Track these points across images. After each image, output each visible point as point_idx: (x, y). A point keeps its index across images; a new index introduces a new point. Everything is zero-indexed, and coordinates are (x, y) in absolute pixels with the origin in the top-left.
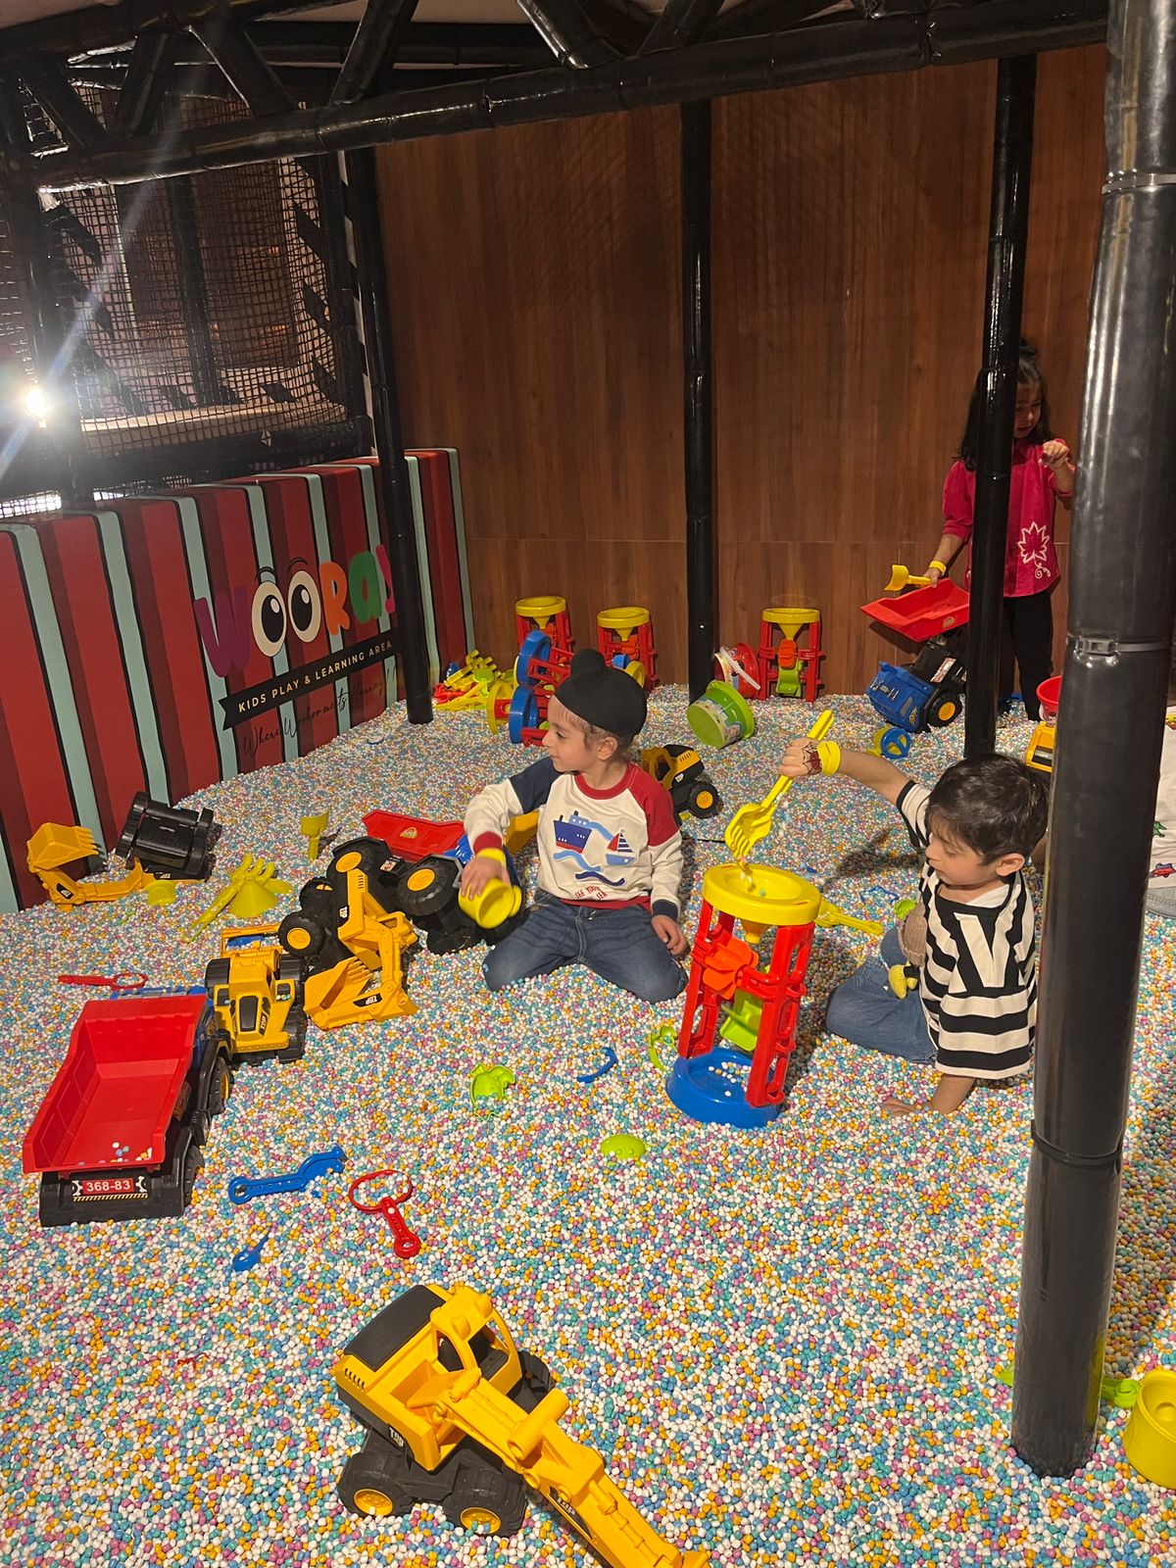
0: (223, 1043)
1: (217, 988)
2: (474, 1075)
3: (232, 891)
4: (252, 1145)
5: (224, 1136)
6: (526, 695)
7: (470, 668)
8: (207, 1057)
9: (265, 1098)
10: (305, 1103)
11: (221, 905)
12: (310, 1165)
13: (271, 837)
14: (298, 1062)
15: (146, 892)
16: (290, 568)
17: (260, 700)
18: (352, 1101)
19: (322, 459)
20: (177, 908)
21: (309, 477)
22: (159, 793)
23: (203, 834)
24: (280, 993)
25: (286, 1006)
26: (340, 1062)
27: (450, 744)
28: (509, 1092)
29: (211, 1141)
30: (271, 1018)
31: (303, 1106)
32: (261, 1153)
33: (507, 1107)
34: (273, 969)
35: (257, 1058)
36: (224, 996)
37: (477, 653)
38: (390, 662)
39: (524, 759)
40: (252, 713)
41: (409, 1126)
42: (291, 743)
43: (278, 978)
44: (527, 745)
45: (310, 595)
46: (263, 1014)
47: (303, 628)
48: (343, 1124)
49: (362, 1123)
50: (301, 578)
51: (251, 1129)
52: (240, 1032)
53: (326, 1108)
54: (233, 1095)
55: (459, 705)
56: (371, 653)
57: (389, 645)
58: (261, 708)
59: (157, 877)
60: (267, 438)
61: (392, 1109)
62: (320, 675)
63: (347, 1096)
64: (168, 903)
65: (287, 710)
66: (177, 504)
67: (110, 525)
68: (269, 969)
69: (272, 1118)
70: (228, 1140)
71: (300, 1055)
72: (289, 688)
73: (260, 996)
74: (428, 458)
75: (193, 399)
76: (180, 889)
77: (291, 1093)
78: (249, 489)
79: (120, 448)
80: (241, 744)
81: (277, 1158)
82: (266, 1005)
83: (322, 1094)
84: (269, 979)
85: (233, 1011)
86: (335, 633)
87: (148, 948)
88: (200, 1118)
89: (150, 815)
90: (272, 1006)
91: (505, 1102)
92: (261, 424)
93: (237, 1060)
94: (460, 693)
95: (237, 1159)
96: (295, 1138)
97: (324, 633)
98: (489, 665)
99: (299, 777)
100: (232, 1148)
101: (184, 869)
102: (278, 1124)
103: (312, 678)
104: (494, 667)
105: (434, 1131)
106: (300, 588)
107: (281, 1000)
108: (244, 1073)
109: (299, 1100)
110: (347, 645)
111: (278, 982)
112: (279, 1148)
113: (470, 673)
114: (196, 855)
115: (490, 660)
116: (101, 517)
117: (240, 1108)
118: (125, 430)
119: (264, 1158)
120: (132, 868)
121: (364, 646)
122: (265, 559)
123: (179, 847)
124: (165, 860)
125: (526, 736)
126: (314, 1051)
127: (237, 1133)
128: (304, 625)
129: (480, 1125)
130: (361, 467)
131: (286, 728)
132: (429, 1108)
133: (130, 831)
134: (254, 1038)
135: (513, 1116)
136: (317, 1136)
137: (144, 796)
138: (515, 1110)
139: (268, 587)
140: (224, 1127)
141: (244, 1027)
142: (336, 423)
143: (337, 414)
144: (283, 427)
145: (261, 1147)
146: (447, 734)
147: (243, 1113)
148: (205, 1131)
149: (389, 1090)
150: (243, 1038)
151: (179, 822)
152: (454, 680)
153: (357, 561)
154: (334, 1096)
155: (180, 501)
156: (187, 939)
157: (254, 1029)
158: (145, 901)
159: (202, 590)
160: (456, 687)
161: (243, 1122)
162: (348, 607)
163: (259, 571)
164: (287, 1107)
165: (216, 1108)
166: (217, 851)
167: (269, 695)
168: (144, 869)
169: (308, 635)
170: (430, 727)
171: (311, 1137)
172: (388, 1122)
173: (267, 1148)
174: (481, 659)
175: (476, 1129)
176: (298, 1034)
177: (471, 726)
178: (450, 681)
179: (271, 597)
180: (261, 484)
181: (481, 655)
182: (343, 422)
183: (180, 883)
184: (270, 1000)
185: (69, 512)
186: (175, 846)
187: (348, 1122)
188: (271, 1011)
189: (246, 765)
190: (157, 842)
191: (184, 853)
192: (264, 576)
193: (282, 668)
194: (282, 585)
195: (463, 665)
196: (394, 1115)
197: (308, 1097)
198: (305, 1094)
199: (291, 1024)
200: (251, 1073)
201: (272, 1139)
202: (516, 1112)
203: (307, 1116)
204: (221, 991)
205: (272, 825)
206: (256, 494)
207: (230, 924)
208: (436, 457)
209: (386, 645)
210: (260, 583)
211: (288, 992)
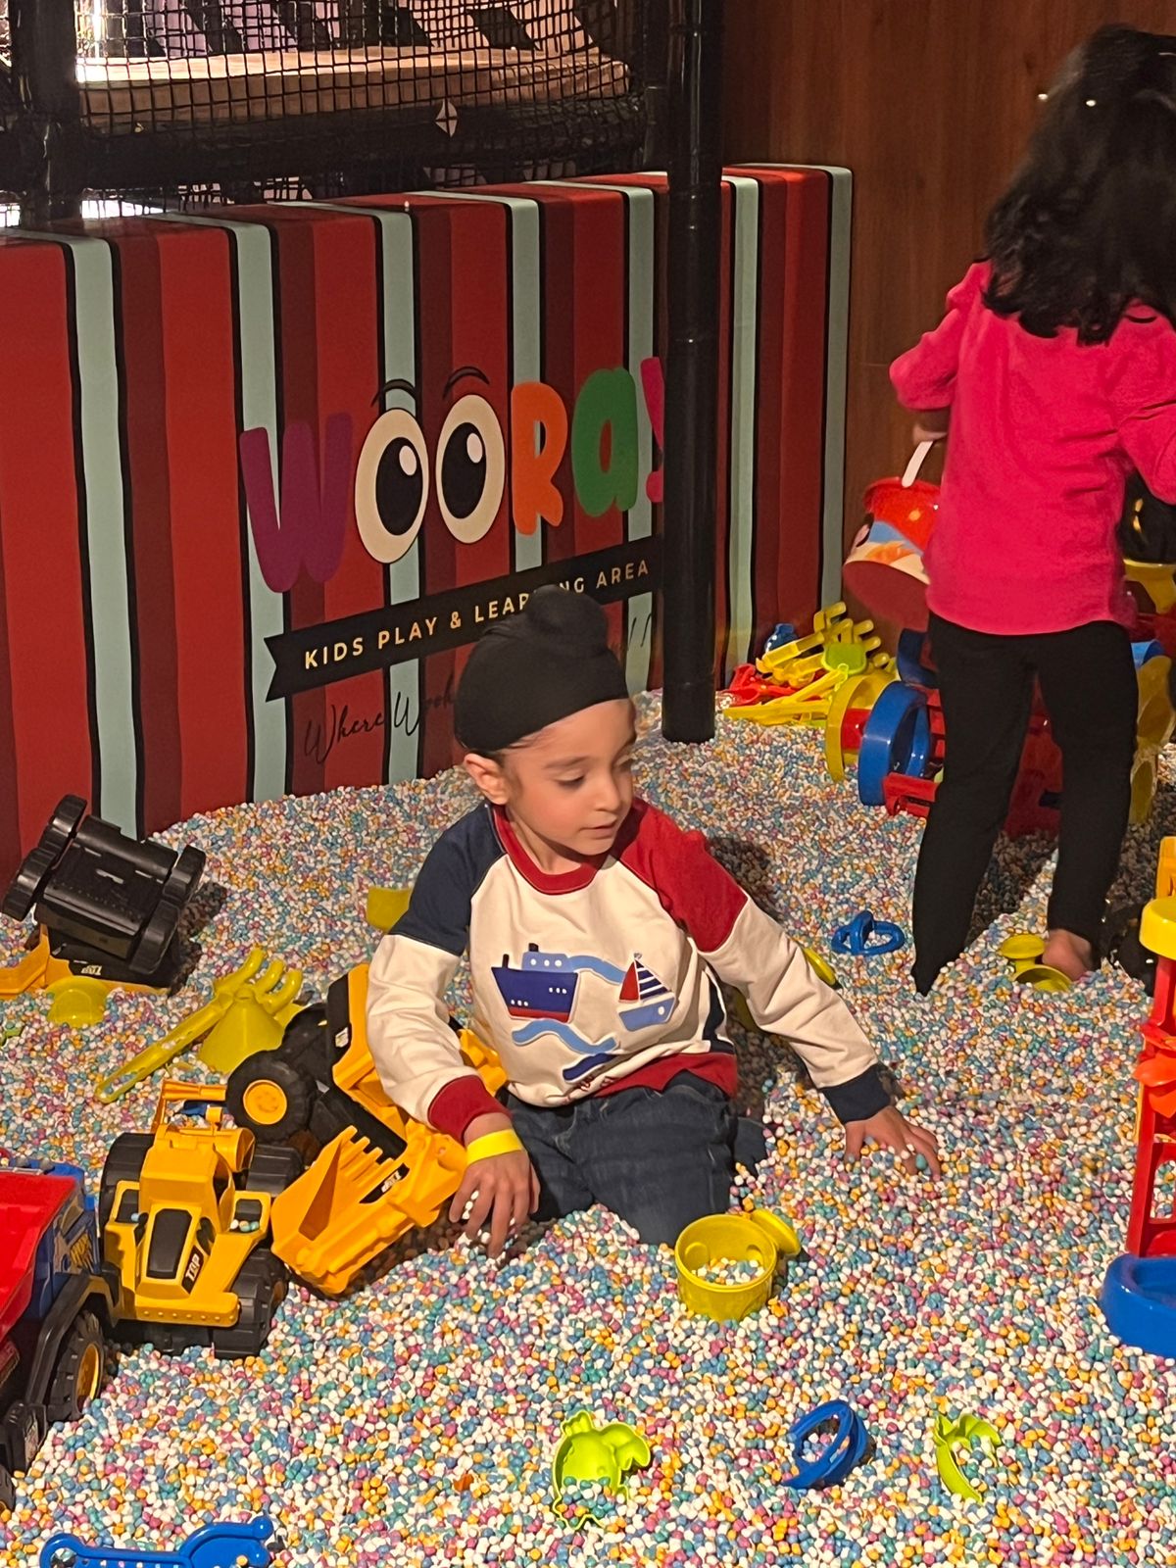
0: (98, 1285)
1: (123, 1186)
2: (569, 1432)
3: (210, 1016)
4: (114, 1492)
5: (66, 1463)
6: (903, 703)
7: (820, 639)
8: (59, 1304)
9: (165, 1413)
10: (237, 1435)
11: (184, 1038)
12: (204, 1541)
13: (319, 927)
14: (250, 1360)
15: (48, 996)
16: (449, 387)
17: (351, 649)
18: (328, 1449)
19: (558, 171)
20: (101, 1037)
21: (515, 203)
22: (119, 808)
23: (181, 896)
24: (239, 1217)
25: (245, 1243)
26: (326, 1373)
27: (732, 790)
28: (634, 1481)
29: (38, 1466)
30: (210, 1262)
31: (231, 1439)
32: (126, 1509)
33: (621, 1510)
34: (232, 1164)
35: (175, 1337)
36: (131, 1202)
37: (841, 608)
38: (641, 606)
39: (880, 839)
40: (330, 672)
41: (425, 1516)
42: (404, 747)
43: (240, 1187)
44: (892, 812)
45: (487, 446)
46: (194, 1251)
47: (462, 510)
48: (298, 1487)
49: (337, 1493)
50: (471, 409)
51: (121, 1462)
52: (145, 1279)
53: (273, 1451)
54: (106, 1396)
55: (777, 713)
56: (602, 581)
57: (643, 569)
58: (352, 667)
59: (76, 970)
60: (447, 118)
61: (402, 1479)
62: (484, 612)
63: (320, 1437)
64: (84, 1022)
65: (405, 677)
66: (232, 236)
67: (93, 265)
68: (221, 1164)
69: (165, 1451)
70: (71, 1472)
71: (257, 1346)
72: (416, 631)
73: (196, 1214)
74: (784, 184)
75: (335, 30)
76: (117, 1000)
77: (216, 1412)
78: (385, 218)
79: (148, 117)
80: (299, 735)
81: (157, 1525)
82: (206, 1233)
83: (272, 1422)
84: (219, 1184)
85: (139, 1235)
86: (529, 531)
87: (26, 1102)
88: (23, 1416)
89: (83, 844)
90: (218, 1237)
91: (621, 1498)
92: (440, 91)
93: (131, 1333)
94: (786, 689)
95: (78, 1510)
96: (199, 1495)
97: (505, 526)
98: (865, 636)
99: (409, 817)
100: (74, 1488)
101: (129, 959)
102: (173, 1462)
103: (467, 617)
104: (876, 642)
105: (468, 1530)
106: (466, 430)
107: (238, 1230)
108: (142, 1363)
109: (228, 1427)
110: (552, 559)
111: (239, 1195)
112: (163, 1507)
113: (818, 649)
114: (154, 935)
115: (868, 626)
116: (79, 250)
117: (112, 1420)
118: (162, 84)
119: (128, 1519)
120: (32, 944)
121: (587, 566)
122: (400, 363)
123: (124, 915)
124: (94, 938)
125: (892, 792)
126: (285, 1344)
127: (91, 1464)
128: (463, 506)
129: (558, 1533)
130: (631, 192)
131: (397, 715)
132: (473, 1487)
133: (35, 869)
134: (170, 1293)
135: (630, 1529)
136: (240, 1498)
137: (84, 808)
138: (637, 1519)
139: (398, 421)
140: (70, 1448)
141: (155, 1268)
142: (602, 98)
143: (606, 79)
144: (484, 100)
145: (130, 1497)
146: (735, 769)
147: (114, 1430)
148: (29, 1447)
149: (407, 1442)
150: (150, 1292)
151: (135, 866)
152: (780, 659)
153: (594, 387)
154: (296, 1432)
155: (240, 231)
156: (103, 1096)
157: (173, 1276)
158: (45, 1013)
159: (260, 410)
160: (779, 675)
161: (108, 1447)
162: (563, 479)
163: (384, 387)
164: (201, 1436)
165: (63, 1407)
166: (206, 937)
167: (370, 643)
168: (52, 948)
169: (469, 529)
170: (703, 750)
171: (227, 1499)
172: (389, 1501)
173: (142, 1503)
174: (848, 623)
175: (550, 1540)
176: (258, 1302)
177: (791, 760)
178: (767, 662)
179: (401, 442)
180: (414, 212)
181: (854, 614)
182: (616, 98)
183: (119, 988)
184: (216, 1223)
185: (29, 235)
186: (117, 911)
187: (310, 1486)
188: (215, 1247)
189: (304, 778)
190: (82, 897)
191: (132, 928)
192: (392, 397)
193: (405, 588)
194: (429, 421)
195: (807, 630)
196: (403, 1490)
197: (246, 1424)
198: (242, 1418)
199: (249, 1281)
200: (154, 1365)
201: (155, 1487)
202: (638, 1523)
203: (232, 1459)
204: (128, 1193)
205: (327, 905)
206: (397, 229)
207: (191, 1077)
208: (804, 181)
209: (636, 568)
210: (383, 410)
211: (257, 1218)
